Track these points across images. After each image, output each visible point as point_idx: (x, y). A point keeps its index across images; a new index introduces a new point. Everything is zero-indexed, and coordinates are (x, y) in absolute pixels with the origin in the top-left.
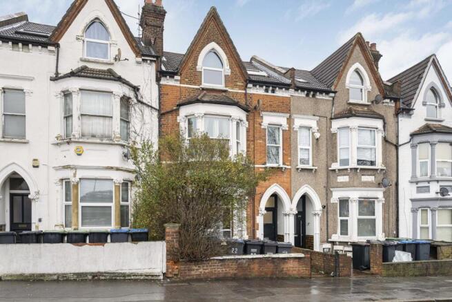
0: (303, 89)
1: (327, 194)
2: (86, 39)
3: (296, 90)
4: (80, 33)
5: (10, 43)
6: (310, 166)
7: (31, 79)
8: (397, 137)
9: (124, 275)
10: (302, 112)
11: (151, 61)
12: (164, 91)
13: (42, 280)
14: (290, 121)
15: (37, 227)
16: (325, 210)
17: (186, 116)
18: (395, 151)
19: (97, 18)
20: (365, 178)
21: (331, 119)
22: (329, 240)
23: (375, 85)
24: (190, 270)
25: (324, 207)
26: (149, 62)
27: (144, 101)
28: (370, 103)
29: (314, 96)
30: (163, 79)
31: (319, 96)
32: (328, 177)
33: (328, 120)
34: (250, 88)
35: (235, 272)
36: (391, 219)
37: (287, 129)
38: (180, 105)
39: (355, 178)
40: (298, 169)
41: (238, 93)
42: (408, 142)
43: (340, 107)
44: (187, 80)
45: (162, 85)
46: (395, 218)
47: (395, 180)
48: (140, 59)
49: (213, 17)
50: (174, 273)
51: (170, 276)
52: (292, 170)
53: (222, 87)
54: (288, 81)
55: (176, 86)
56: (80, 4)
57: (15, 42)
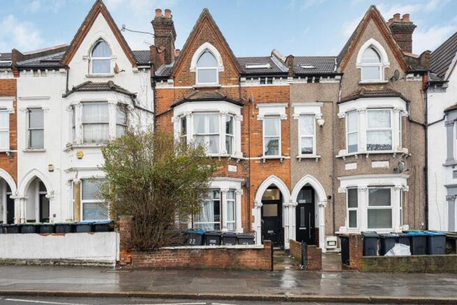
0: (303, 76)
1: (333, 184)
2: (92, 58)
3: (294, 78)
4: (86, 54)
5: (32, 71)
6: (313, 155)
7: (48, 98)
8: (426, 115)
9: (81, 262)
10: (303, 99)
11: (147, 69)
12: (159, 95)
13: (14, 264)
14: (289, 110)
15: (52, 221)
16: (331, 200)
17: (179, 116)
18: (423, 131)
19: (101, 39)
20: (376, 165)
21: (338, 103)
22: (336, 233)
23: (395, 60)
24: (143, 259)
25: (329, 198)
26: (144, 70)
27: (141, 106)
28: (387, 81)
29: (317, 81)
30: (157, 84)
31: (322, 81)
32: (334, 166)
33: (335, 105)
34: (244, 82)
35: (188, 262)
36: (417, 208)
37: (286, 118)
38: (173, 106)
39: (364, 164)
40: (298, 159)
41: (231, 88)
42: (442, 120)
43: (349, 89)
44: (181, 82)
45: (158, 89)
46: (422, 208)
47: (423, 165)
48: (136, 69)
49: (206, 18)
50: (126, 261)
51: (122, 264)
52: (292, 160)
53: (216, 84)
54: (286, 69)
55: (170, 89)
56: (86, 29)
57: (35, 69)
